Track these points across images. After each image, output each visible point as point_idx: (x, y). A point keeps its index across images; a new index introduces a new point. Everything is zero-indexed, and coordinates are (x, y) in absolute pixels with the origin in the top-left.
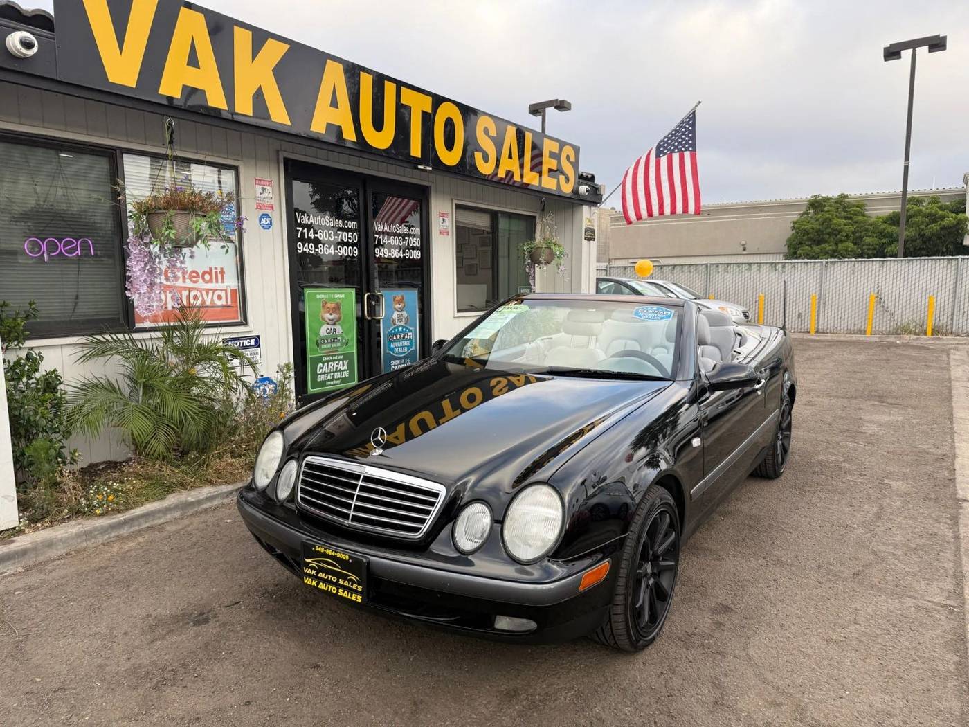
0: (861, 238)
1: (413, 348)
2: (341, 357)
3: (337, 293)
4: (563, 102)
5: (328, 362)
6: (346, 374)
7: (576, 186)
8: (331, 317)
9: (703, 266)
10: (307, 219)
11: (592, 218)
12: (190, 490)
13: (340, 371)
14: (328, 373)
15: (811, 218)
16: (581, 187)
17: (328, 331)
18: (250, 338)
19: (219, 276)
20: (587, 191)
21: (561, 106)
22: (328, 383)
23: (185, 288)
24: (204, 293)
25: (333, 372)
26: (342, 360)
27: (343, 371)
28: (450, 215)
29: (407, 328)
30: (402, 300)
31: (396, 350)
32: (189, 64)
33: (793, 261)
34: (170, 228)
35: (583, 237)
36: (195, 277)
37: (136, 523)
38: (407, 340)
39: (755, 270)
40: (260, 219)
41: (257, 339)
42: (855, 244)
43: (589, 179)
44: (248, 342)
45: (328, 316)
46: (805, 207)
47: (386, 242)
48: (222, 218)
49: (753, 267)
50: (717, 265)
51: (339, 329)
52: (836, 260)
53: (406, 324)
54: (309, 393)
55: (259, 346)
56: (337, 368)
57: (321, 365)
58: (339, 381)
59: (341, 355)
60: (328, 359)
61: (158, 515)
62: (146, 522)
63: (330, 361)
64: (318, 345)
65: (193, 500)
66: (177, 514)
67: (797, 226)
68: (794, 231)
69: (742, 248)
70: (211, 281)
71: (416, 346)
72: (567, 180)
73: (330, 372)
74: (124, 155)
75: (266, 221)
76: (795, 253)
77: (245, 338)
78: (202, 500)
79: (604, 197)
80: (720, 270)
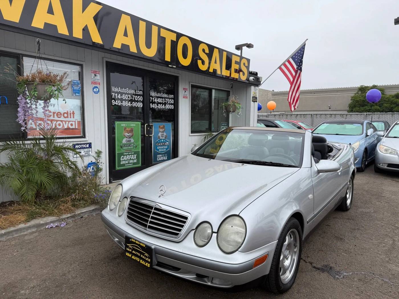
0: (382, 104)
1: (169, 149)
2: (133, 153)
3: (131, 124)
4: (250, 44)
5: (126, 155)
6: (135, 161)
7: (248, 77)
8: (128, 135)
9: (310, 115)
10: (117, 90)
11: (256, 92)
12: (43, 217)
13: (132, 159)
14: (126, 160)
15: (360, 95)
16: (250, 78)
17: (127, 141)
18: (87, 144)
19: (72, 115)
20: (253, 79)
21: (249, 46)
22: (126, 165)
23: (54, 120)
24: (64, 122)
25: (129, 160)
26: (134, 154)
27: (134, 159)
28: (188, 89)
29: (166, 140)
30: (164, 127)
31: (160, 150)
32: (48, 12)
33: (351, 113)
34: (35, 91)
35: (251, 101)
36: (59, 115)
37: (11, 234)
38: (166, 145)
39: (334, 117)
40: (93, 89)
41: (90, 144)
42: (380, 107)
43: (255, 74)
44: (86, 146)
45: (127, 134)
46: (357, 90)
47: (156, 101)
48: (74, 88)
49: (332, 116)
50: (317, 114)
51: (132, 140)
52: (371, 113)
53: (165, 138)
54: (116, 169)
55: (91, 148)
56: (131, 158)
57: (123, 156)
58: (132, 164)
59: (133, 152)
60: (126, 154)
61: (24, 230)
62: (16, 234)
63: (128, 155)
64: (121, 147)
65: (43, 223)
66: (34, 230)
67: (353, 98)
68: (352, 101)
69: (329, 108)
70: (67, 117)
71: (170, 148)
72: (244, 74)
73: (127, 160)
74: (24, 58)
75: (96, 90)
76: (352, 110)
77: (84, 144)
78: (48, 223)
79: (262, 83)
80: (318, 117)
